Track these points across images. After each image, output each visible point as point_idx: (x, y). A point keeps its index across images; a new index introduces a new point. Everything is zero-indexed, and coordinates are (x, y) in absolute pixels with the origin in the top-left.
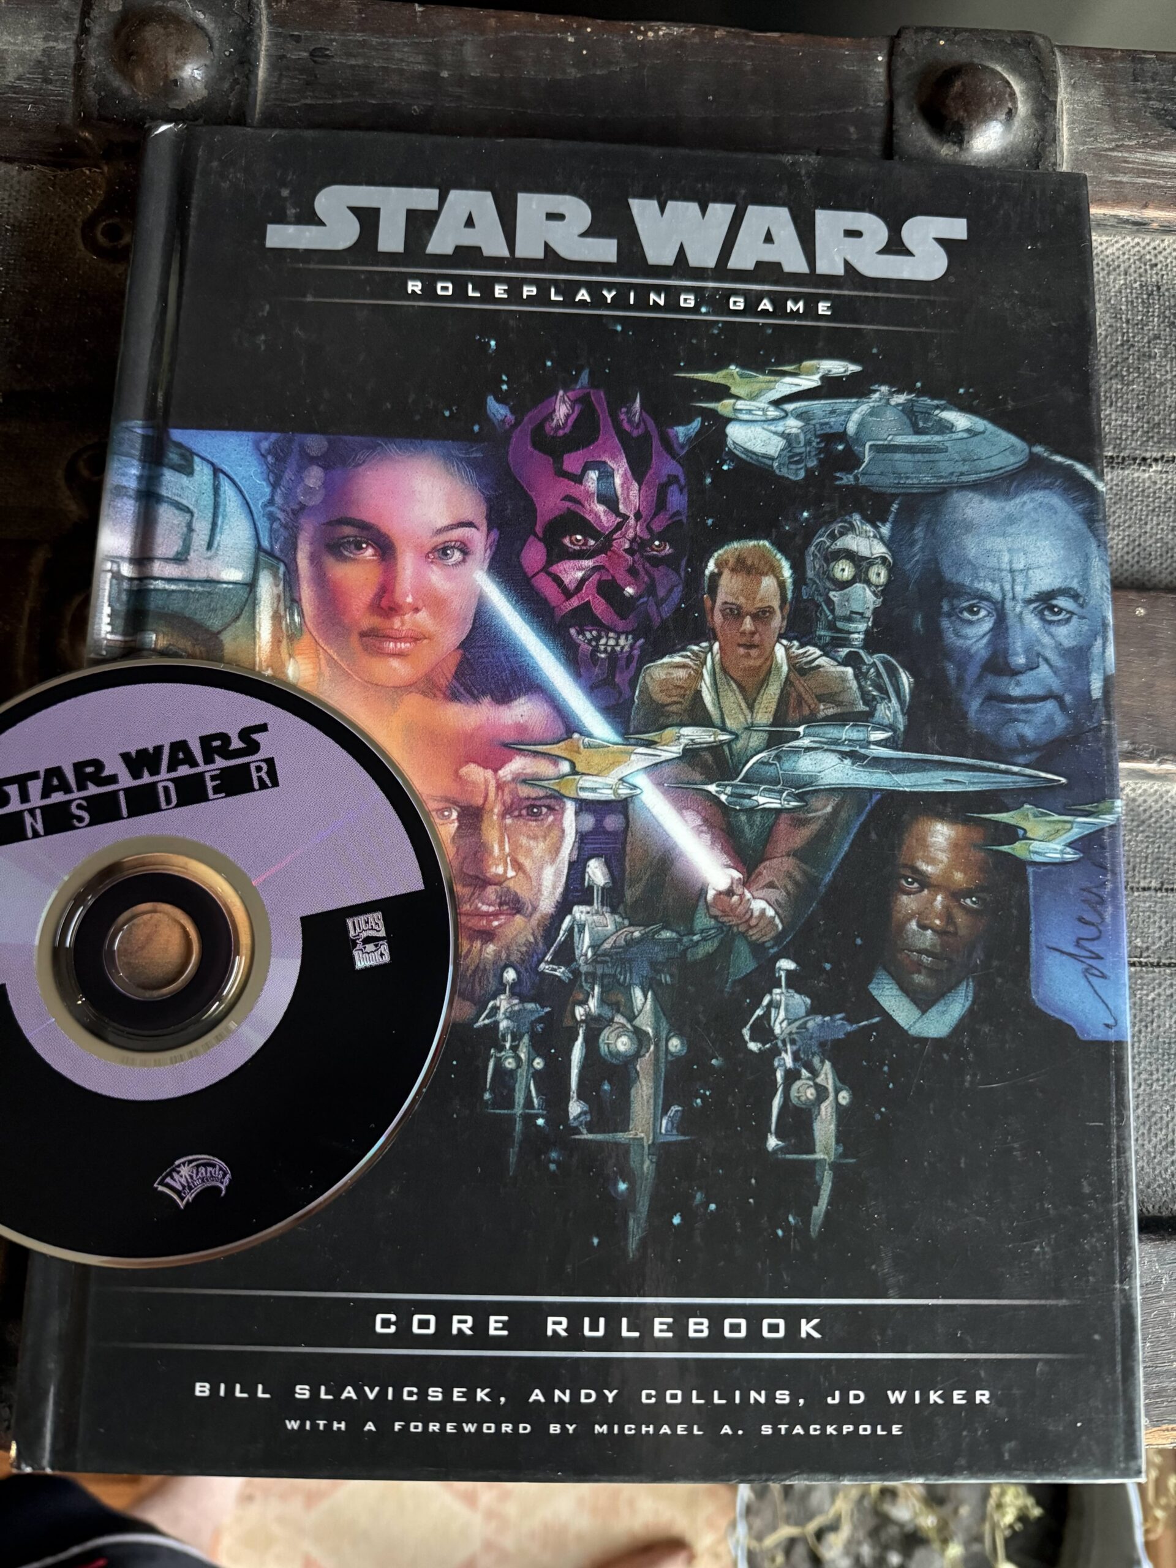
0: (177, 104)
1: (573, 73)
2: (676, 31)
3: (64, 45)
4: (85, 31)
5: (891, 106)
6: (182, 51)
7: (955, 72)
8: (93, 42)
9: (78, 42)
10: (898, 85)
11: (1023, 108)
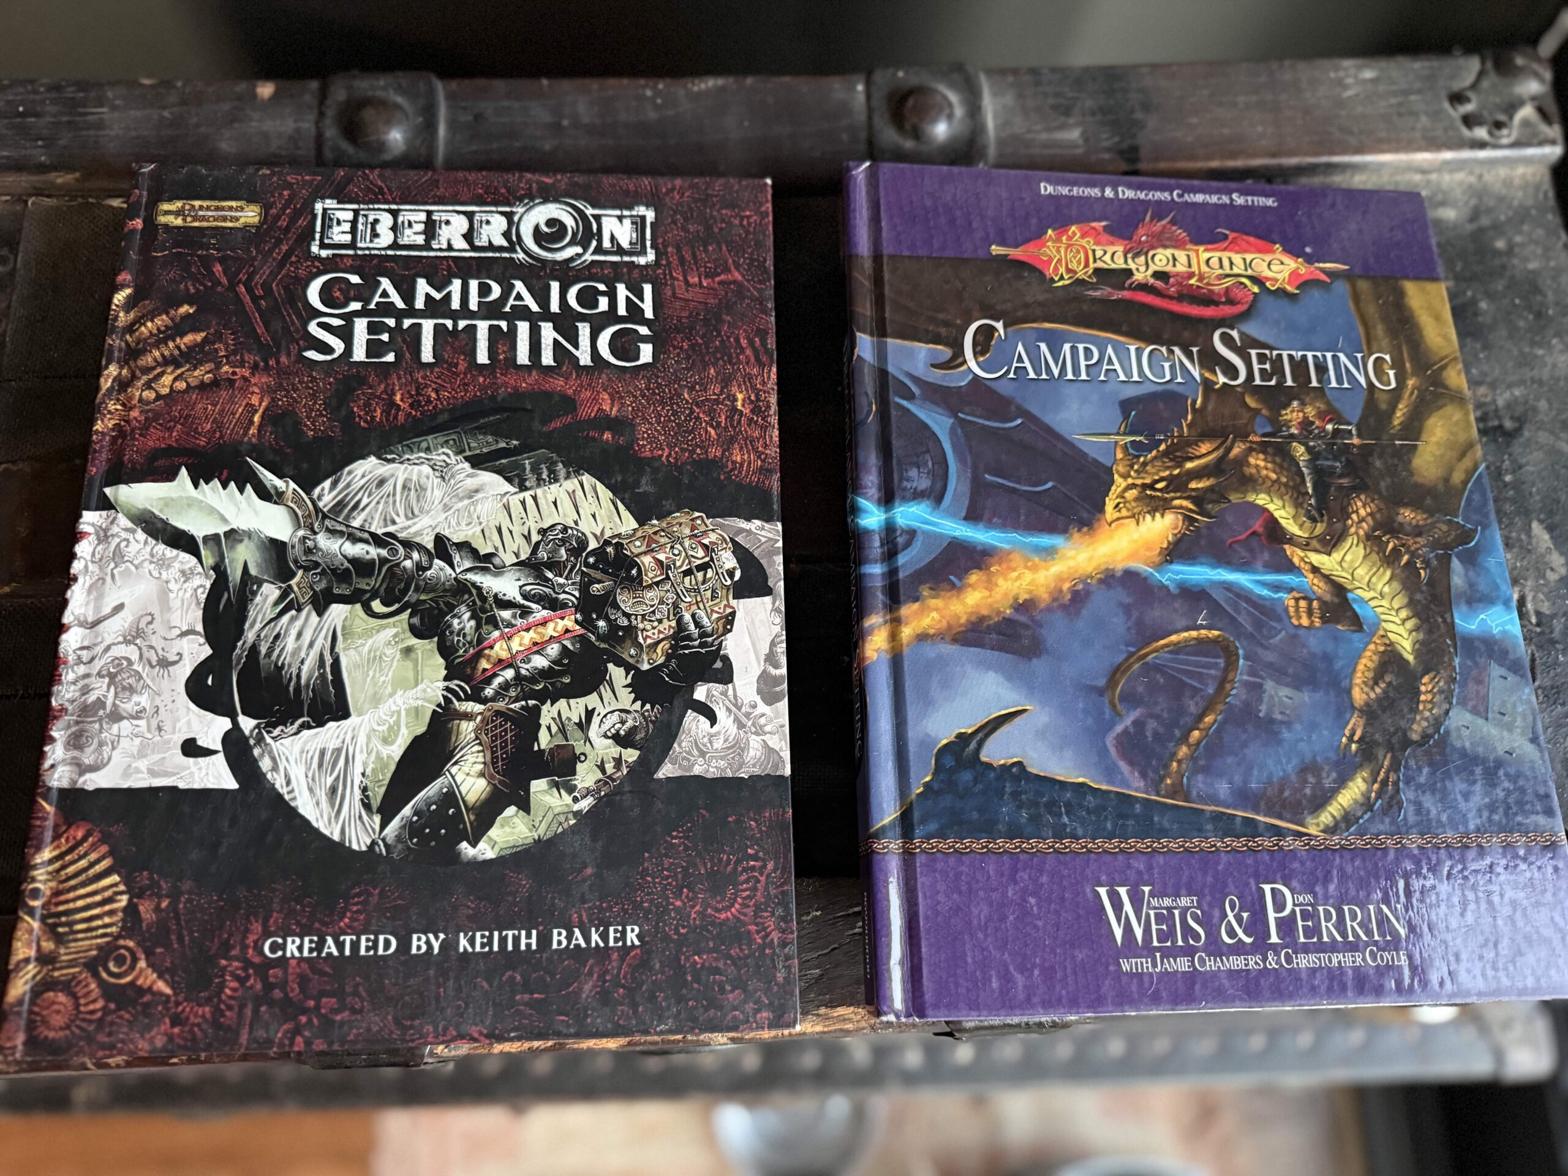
0: (387, 157)
1: (652, 115)
2: (720, 82)
3: (308, 125)
4: (321, 114)
5: (870, 118)
6: (389, 123)
7: (910, 92)
8: (328, 121)
9: (317, 123)
10: (875, 103)
11: (959, 112)
